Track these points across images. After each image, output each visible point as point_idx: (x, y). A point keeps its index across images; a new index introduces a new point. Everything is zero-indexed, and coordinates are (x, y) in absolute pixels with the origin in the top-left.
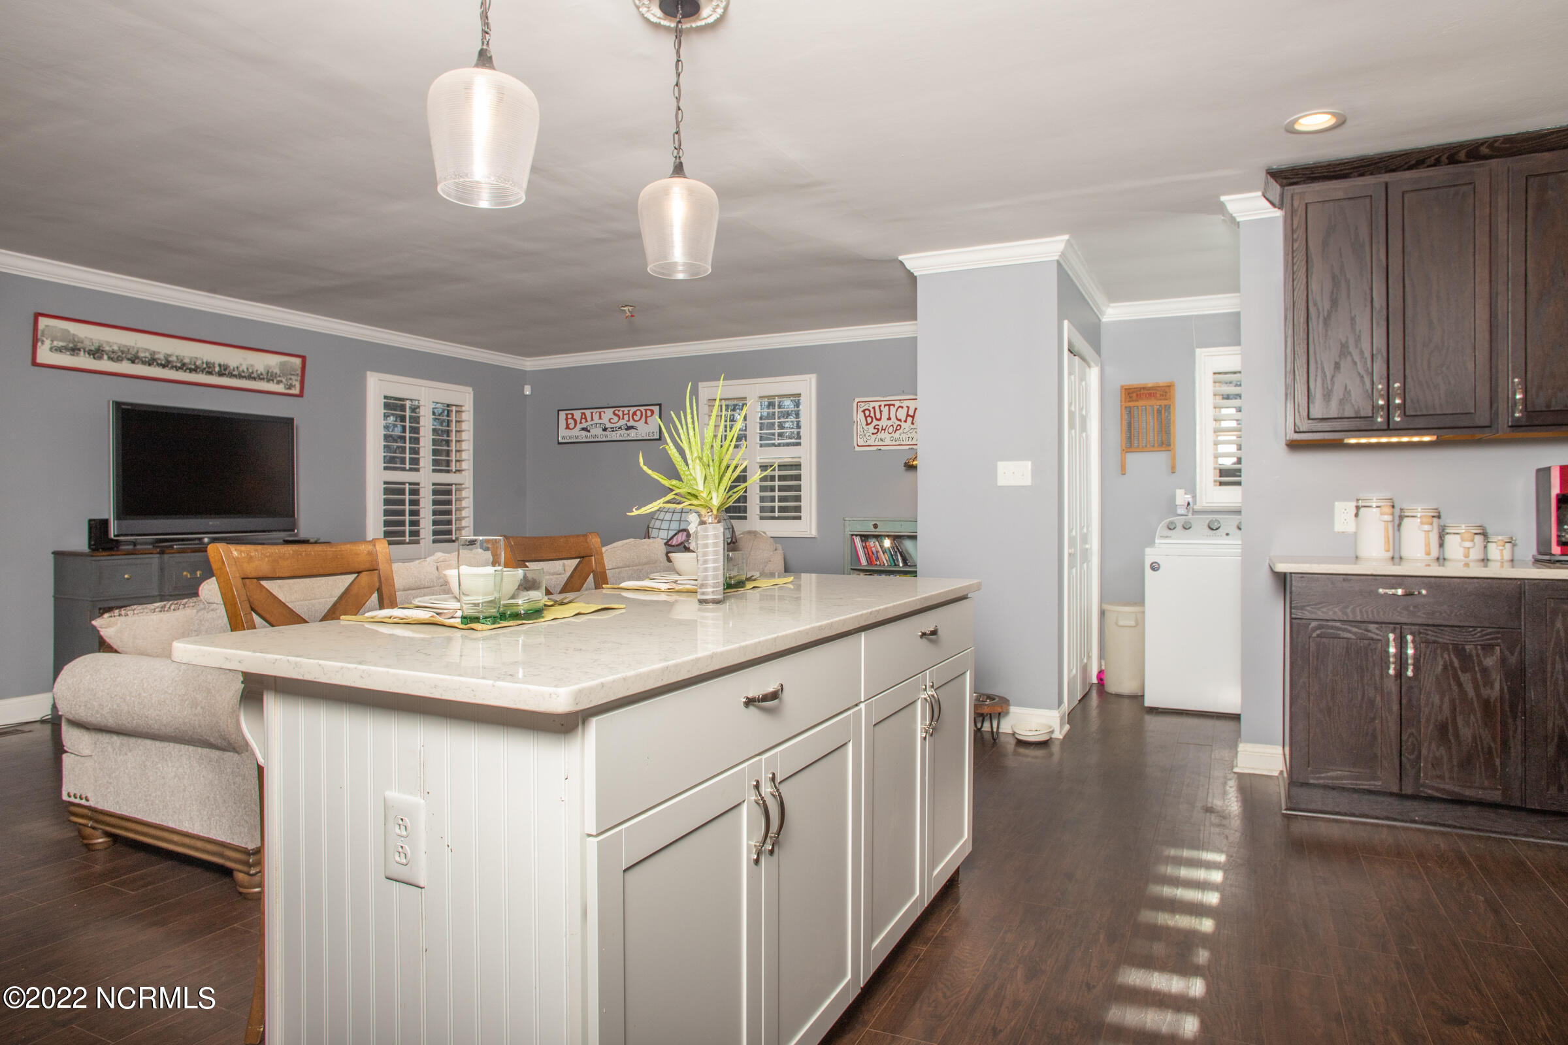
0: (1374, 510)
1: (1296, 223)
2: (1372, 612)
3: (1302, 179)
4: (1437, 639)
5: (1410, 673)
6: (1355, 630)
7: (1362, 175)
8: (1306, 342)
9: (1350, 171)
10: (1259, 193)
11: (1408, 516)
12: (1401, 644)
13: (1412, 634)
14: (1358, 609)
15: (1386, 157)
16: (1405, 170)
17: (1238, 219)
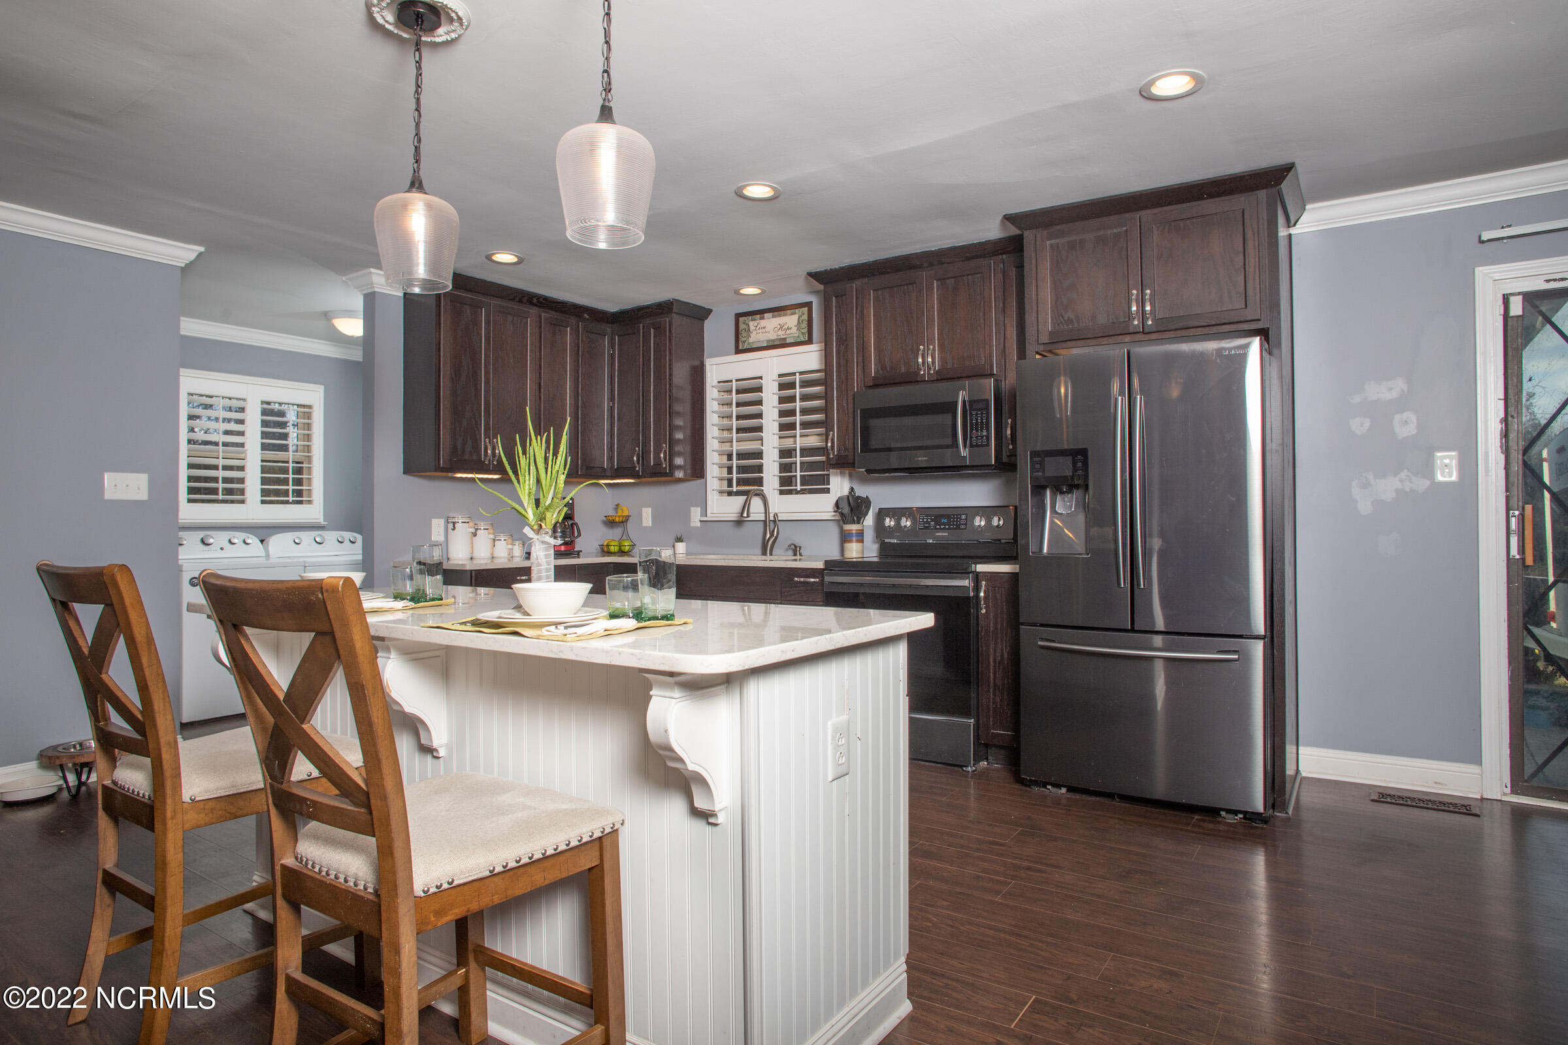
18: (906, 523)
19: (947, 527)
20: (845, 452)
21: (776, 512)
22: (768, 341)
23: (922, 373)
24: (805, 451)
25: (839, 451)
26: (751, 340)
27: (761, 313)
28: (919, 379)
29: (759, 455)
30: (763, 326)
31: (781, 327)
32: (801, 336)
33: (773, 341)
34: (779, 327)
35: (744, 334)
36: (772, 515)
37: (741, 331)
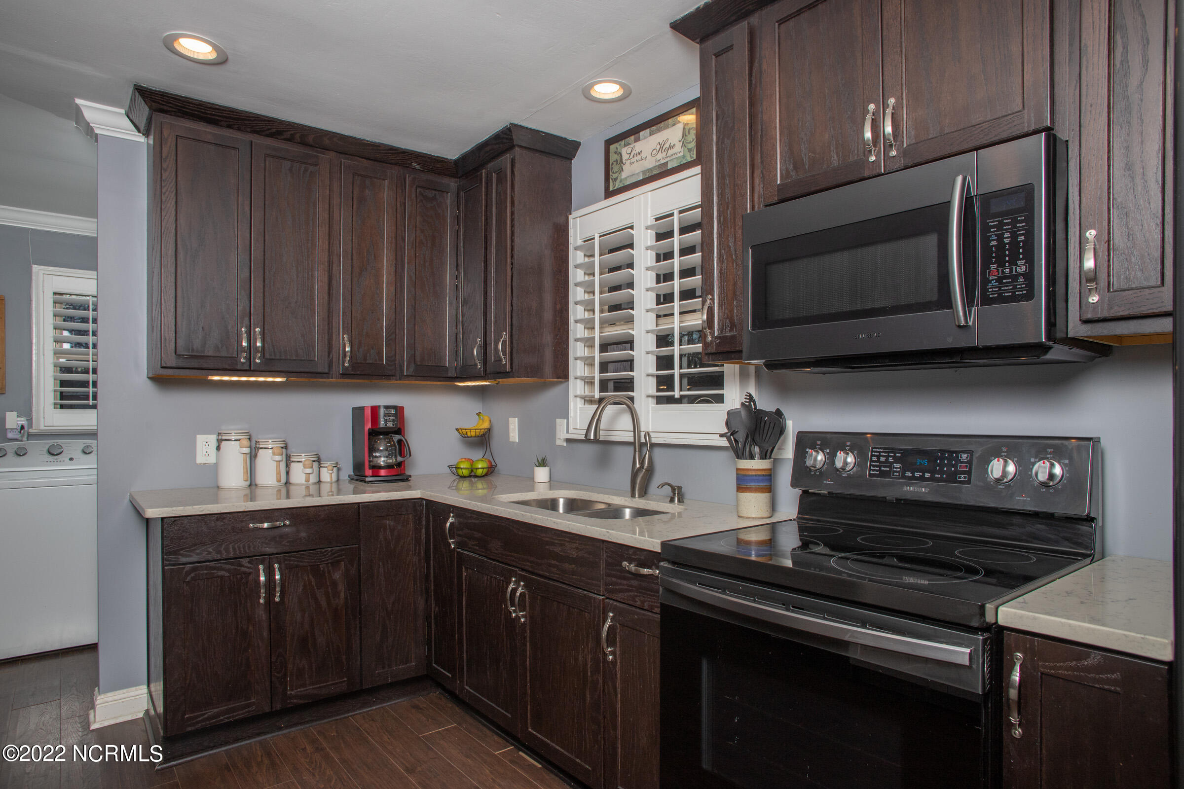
0: (233, 443)
1: (165, 150)
2: (244, 547)
3: (174, 110)
4: (299, 563)
5: (277, 599)
6: (228, 567)
7: (230, 127)
8: (174, 276)
9: (220, 118)
10: (123, 111)
11: (261, 448)
12: (270, 574)
13: (279, 563)
14: (231, 546)
15: (252, 117)
16: (267, 136)
17: (97, 131)
18: (846, 460)
19: (927, 475)
20: (731, 330)
21: (650, 430)
22: (644, 172)
23: (873, 158)
24: (688, 336)
25: (721, 329)
26: (624, 175)
27: (634, 132)
28: (866, 174)
29: (629, 343)
30: (638, 151)
31: (661, 148)
32: (688, 155)
33: (651, 170)
34: (658, 147)
35: (615, 168)
36: (643, 434)
37: (612, 164)
